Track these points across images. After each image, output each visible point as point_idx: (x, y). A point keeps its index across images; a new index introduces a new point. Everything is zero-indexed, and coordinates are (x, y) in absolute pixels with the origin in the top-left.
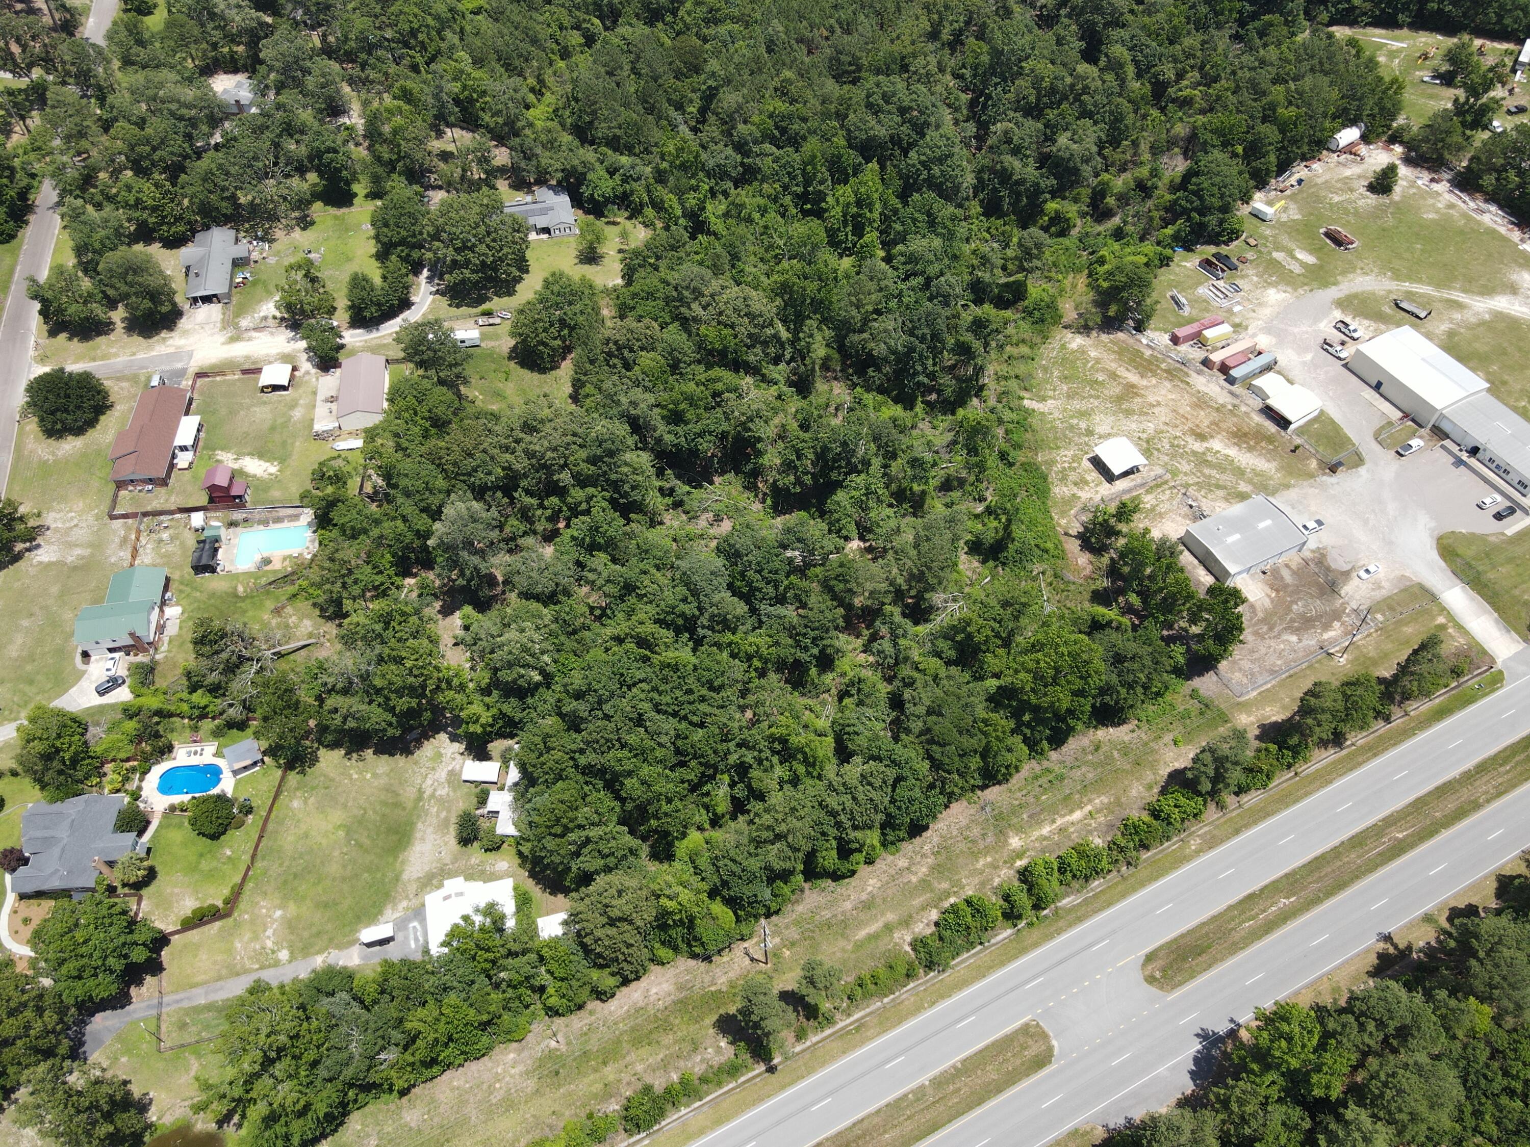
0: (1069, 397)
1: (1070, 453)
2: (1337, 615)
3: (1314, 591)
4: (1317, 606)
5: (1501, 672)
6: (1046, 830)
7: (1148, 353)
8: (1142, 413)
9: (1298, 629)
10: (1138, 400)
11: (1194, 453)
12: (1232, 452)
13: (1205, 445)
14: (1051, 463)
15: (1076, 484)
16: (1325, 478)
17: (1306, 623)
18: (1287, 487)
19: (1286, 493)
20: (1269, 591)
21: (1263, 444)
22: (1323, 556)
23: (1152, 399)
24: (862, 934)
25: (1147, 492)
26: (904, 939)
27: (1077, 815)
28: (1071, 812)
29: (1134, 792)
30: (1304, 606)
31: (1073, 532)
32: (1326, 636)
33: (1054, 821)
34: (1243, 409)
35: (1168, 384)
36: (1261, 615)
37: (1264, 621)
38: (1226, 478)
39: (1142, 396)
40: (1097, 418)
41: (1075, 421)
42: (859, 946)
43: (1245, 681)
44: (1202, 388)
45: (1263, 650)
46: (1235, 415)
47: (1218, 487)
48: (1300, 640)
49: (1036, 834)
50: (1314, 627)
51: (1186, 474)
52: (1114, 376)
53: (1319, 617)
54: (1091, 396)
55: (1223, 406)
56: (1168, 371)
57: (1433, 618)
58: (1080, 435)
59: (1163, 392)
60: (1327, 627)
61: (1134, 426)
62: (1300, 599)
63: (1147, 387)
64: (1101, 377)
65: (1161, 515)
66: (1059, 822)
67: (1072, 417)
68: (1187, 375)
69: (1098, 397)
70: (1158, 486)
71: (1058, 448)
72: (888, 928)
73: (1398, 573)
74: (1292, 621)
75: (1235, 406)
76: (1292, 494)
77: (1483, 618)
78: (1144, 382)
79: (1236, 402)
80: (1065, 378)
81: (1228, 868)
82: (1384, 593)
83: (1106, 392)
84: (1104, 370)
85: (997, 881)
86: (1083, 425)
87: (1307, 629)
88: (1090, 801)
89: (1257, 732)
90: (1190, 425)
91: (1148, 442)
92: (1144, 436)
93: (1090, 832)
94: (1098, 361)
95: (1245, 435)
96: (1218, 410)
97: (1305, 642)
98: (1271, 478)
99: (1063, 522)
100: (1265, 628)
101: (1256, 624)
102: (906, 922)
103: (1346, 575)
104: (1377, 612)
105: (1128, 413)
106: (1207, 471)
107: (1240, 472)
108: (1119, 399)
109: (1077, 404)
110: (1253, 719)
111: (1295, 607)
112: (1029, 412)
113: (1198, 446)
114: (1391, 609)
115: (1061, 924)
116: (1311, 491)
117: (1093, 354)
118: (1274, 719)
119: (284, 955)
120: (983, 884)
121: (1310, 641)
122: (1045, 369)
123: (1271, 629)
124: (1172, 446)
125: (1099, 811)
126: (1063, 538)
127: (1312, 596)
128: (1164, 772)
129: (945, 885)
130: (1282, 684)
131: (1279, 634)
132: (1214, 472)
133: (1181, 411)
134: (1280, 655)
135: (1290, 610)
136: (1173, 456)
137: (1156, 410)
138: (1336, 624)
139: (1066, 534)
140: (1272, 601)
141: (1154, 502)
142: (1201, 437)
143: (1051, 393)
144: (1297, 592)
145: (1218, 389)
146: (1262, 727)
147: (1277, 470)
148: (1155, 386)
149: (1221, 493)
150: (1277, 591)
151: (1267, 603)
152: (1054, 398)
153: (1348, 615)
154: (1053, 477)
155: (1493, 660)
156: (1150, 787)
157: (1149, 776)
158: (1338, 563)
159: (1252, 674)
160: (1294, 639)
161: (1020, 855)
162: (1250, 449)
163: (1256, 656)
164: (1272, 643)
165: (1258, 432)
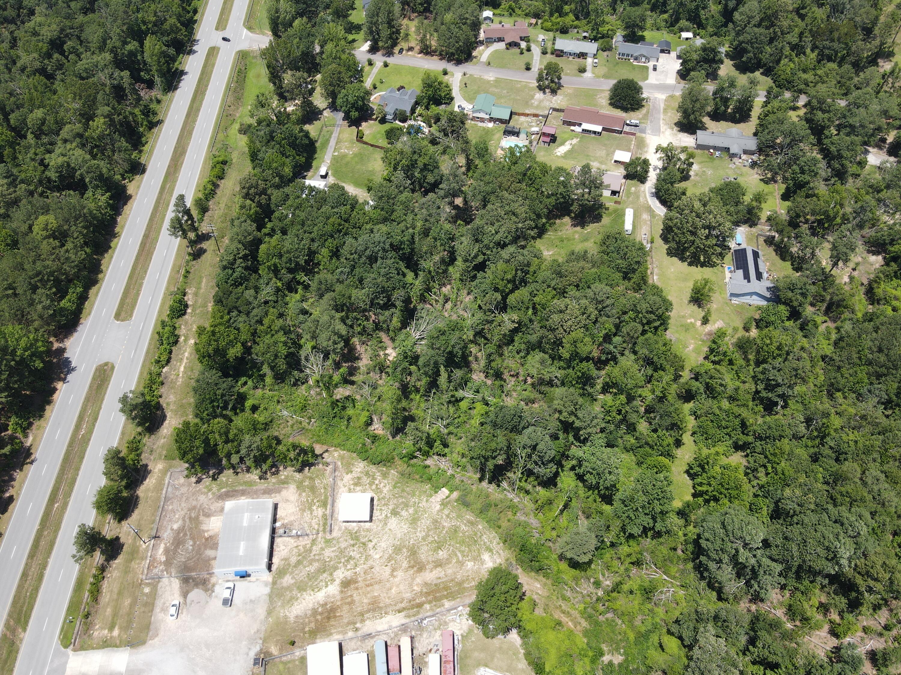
0: (435, 521)
1: (385, 490)
2: (168, 563)
3: (191, 563)
4: (182, 557)
5: (66, 647)
6: (186, 354)
7: (447, 604)
8: (390, 559)
9: (179, 533)
10: (405, 564)
11: (336, 568)
12: (320, 596)
13: (338, 582)
14: (385, 476)
15: (359, 478)
16: (258, 648)
17: (178, 542)
18: (269, 613)
19: (265, 607)
20: (210, 533)
21: (313, 625)
22: (206, 590)
23: (400, 574)
24: (204, 280)
25: (324, 515)
26: (190, 291)
27: (182, 369)
28: (185, 367)
29: (171, 396)
30: (187, 549)
31: (325, 455)
32: (162, 546)
33: (187, 359)
34: (350, 634)
35: (408, 595)
36: (202, 518)
37: (197, 518)
38: (302, 573)
39: (407, 570)
40: (405, 527)
41: (411, 511)
42: (201, 277)
43: (176, 482)
44: (388, 618)
45: (183, 505)
46: (349, 623)
47: (299, 563)
48: (172, 529)
49: (188, 350)
50: (172, 544)
51: (322, 549)
52: (439, 564)
53: (175, 551)
54: (427, 536)
55: (363, 621)
56: (420, 606)
57: (120, 628)
58: (397, 506)
59: (402, 587)
60: (167, 551)
61: (383, 545)
62: (193, 550)
63: (413, 579)
64: (442, 554)
65: (303, 510)
66: (185, 361)
67: (416, 512)
68: (408, 616)
69: (424, 539)
70: (325, 524)
71: (395, 487)
72: (199, 288)
73: (161, 633)
74: (185, 534)
75: (357, 630)
76: (261, 611)
77: (97, 669)
78: (418, 580)
79: (360, 633)
80: (455, 530)
81: (114, 418)
82: (157, 610)
83: (425, 548)
84: (448, 561)
85: (183, 327)
86: (404, 513)
87: (175, 539)
88: (183, 377)
89: (149, 468)
90: (361, 584)
91: (364, 544)
92: (370, 545)
93: (171, 369)
94: (461, 564)
95: (329, 618)
96: (362, 614)
97: (169, 531)
98: (283, 606)
99: (336, 454)
100: (193, 515)
101: (199, 511)
102: (196, 294)
103: (185, 595)
104: (151, 592)
105: (397, 550)
106: (316, 565)
107: (302, 587)
108: (413, 552)
109: (425, 522)
110: (156, 470)
111: (191, 543)
112: (436, 489)
113: (340, 574)
114: (146, 604)
115: (152, 346)
116: (255, 627)
117: (470, 564)
118: (147, 480)
119: (336, 154)
120: (186, 323)
121: (167, 535)
122: (472, 523)
123: (190, 518)
124: (351, 557)
125: (176, 379)
126: (325, 448)
127: (189, 559)
128: (169, 414)
129: (198, 312)
130: (159, 498)
131: (184, 520)
132: (312, 569)
133: (376, 587)
134: (173, 511)
135: (193, 538)
136: (342, 551)
137: (388, 570)
138: (163, 559)
139: (327, 451)
140: (204, 531)
141: (315, 513)
142: (346, 584)
143: (446, 512)
144: (198, 552)
145: (380, 628)
146: (149, 472)
147: (286, 617)
148: (411, 585)
149: (294, 560)
150: (207, 539)
151: (204, 527)
152: (440, 511)
153: (162, 571)
154: (373, 469)
155: (75, 650)
156: (168, 404)
157: (172, 407)
158: (196, 594)
159: (177, 489)
160: (175, 526)
161: (186, 340)
162: (315, 612)
163: (184, 499)
164: (183, 513)
165: (325, 630)
